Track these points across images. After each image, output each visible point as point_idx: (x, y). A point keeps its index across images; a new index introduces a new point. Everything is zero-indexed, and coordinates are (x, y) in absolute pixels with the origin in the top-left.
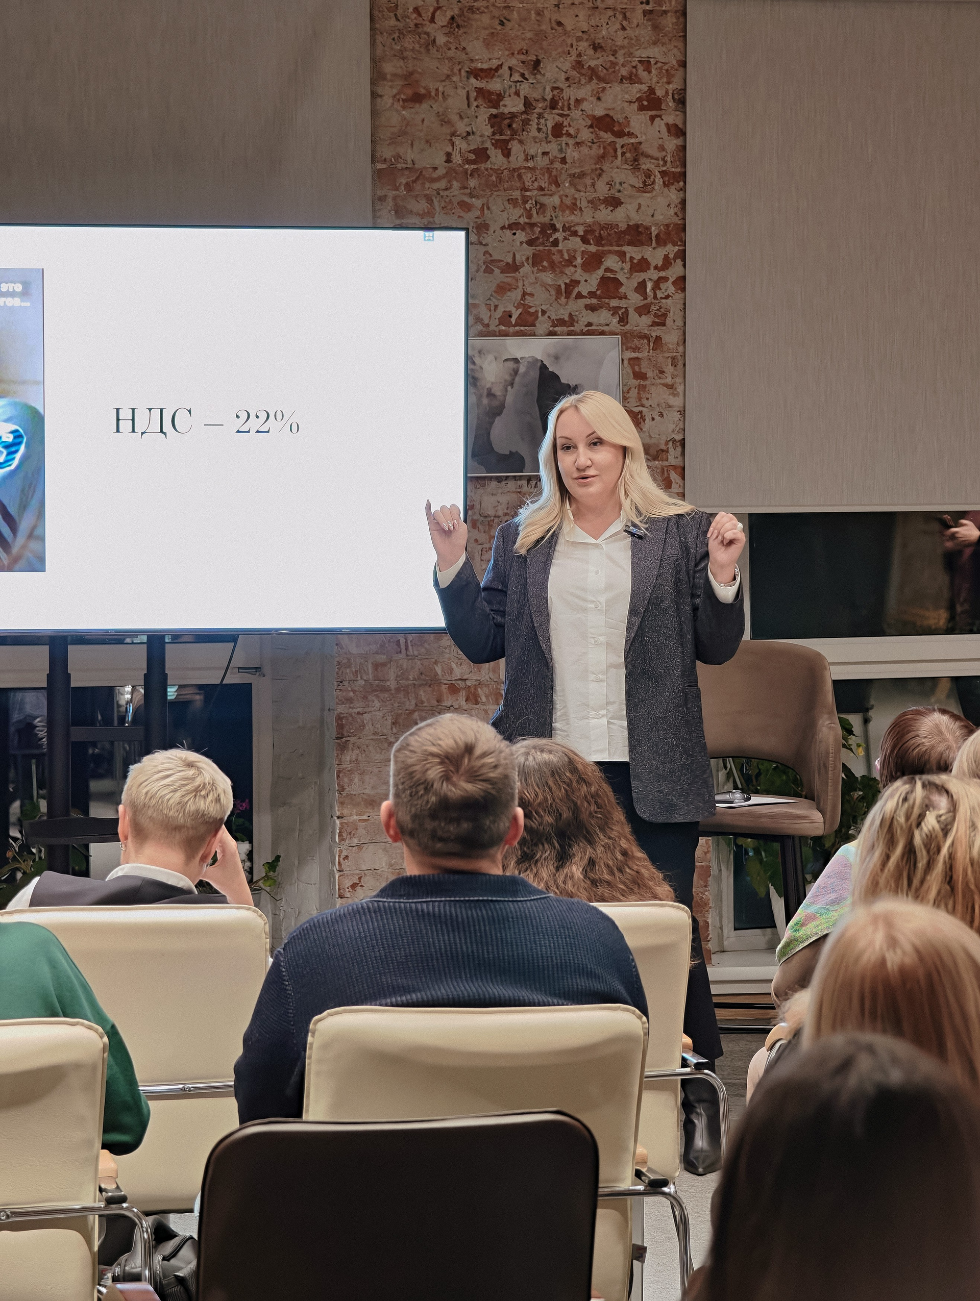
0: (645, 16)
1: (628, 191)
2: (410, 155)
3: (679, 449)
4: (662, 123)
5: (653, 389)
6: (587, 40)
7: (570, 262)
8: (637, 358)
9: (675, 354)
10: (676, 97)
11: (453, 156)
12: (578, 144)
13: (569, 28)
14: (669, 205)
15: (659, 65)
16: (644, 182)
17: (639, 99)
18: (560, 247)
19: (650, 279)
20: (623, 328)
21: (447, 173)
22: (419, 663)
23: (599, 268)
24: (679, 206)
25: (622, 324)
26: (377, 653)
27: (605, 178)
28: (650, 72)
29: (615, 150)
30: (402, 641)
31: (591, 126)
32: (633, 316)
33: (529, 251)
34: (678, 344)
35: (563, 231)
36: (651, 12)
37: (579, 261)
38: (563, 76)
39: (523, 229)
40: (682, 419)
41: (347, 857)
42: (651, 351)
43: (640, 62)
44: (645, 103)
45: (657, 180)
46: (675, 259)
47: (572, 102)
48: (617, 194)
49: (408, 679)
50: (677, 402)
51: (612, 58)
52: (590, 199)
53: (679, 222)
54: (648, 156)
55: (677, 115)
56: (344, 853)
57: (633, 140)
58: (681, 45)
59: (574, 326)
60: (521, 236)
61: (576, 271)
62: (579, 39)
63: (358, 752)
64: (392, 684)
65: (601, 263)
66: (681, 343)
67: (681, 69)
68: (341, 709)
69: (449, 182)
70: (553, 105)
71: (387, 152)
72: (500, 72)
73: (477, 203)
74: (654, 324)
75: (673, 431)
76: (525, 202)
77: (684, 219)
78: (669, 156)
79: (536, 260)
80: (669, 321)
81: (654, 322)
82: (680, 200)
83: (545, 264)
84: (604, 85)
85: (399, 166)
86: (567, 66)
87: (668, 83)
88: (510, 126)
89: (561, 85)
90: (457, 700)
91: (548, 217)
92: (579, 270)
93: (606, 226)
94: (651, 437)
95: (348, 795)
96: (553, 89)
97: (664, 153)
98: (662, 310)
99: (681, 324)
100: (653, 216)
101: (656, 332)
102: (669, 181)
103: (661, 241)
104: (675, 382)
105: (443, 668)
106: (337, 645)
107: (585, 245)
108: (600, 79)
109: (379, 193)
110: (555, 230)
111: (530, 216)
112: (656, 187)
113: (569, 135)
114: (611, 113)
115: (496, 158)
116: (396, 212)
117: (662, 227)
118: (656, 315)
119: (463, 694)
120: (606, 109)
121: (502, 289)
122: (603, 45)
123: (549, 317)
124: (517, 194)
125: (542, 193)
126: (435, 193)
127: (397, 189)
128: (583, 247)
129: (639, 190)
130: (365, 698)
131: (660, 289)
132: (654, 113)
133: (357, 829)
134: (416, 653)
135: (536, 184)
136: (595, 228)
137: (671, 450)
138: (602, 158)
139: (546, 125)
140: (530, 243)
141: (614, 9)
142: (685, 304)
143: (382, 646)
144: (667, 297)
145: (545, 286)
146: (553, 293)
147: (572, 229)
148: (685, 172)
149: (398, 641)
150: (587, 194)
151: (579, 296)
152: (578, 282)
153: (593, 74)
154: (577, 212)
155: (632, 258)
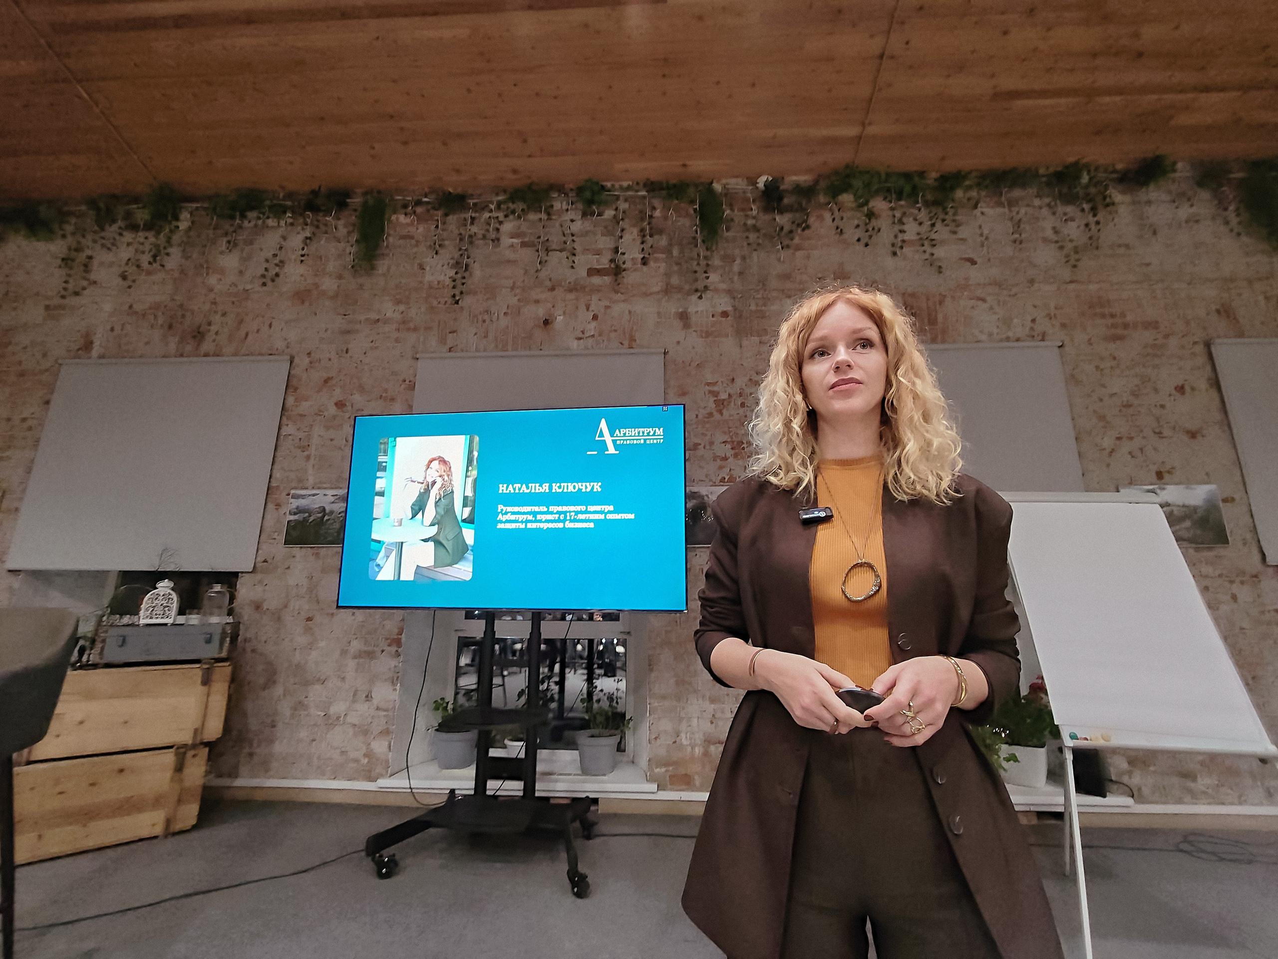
33: (733, 452)
39: (729, 443)
41: (652, 723)
60: (729, 446)
70: (741, 395)
72: (718, 383)
73: (709, 433)
76: (730, 433)
79: (736, 456)
88: (723, 404)
111: (732, 438)
115: (717, 416)
121: (721, 468)
124: (726, 429)
130: (661, 647)
133: (657, 710)
140: (732, 449)
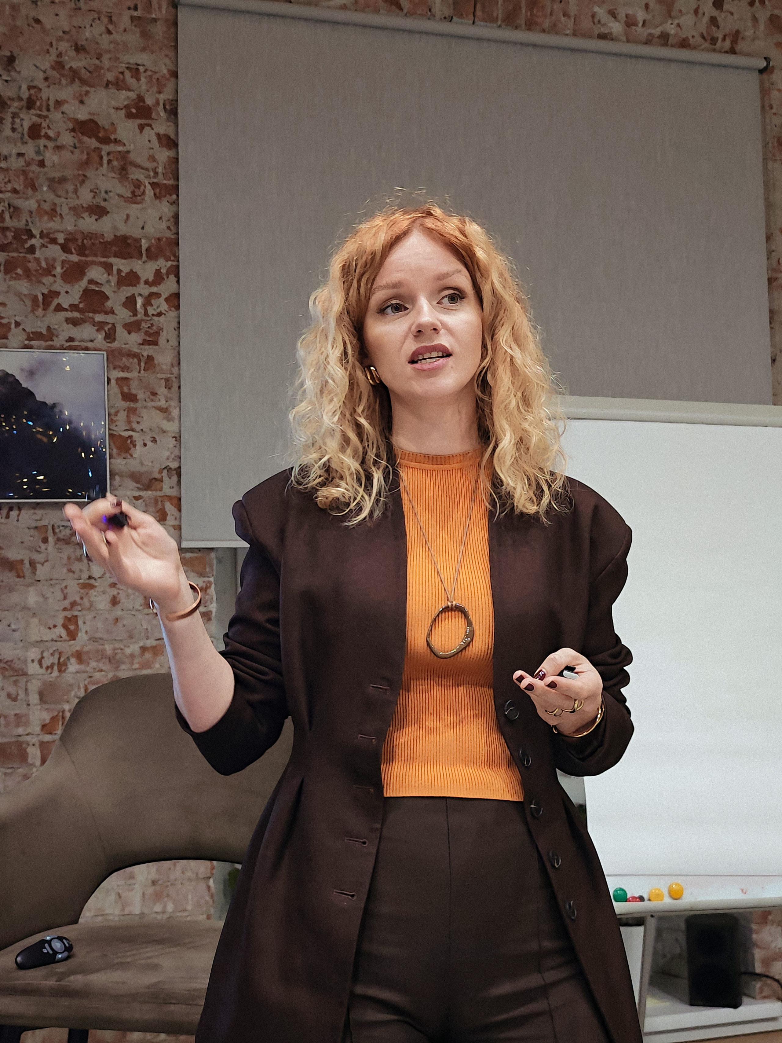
0: (132, 22)
1: (114, 200)
3: (175, 478)
4: (152, 133)
5: (144, 413)
6: (68, 41)
7: (49, 271)
8: (126, 379)
9: (169, 376)
10: (168, 107)
12: (58, 148)
13: (48, 26)
14: (160, 218)
15: (149, 73)
16: (133, 193)
17: (127, 107)
18: (38, 254)
19: (140, 295)
20: (109, 345)
23: (82, 279)
24: (172, 220)
25: (108, 341)
27: (88, 185)
28: (138, 80)
29: (101, 158)
31: (73, 130)
32: (121, 332)
33: (2, 256)
34: (172, 365)
35: (41, 237)
36: (139, 18)
37: (59, 270)
38: (41, 75)
40: (178, 446)
42: (142, 372)
43: (127, 68)
44: (134, 111)
45: (147, 191)
46: (168, 274)
47: (51, 103)
48: (103, 204)
50: (171, 427)
51: (97, 62)
52: (71, 205)
53: (173, 237)
54: (137, 166)
55: (168, 126)
57: (120, 149)
58: (172, 54)
59: (53, 341)
61: (55, 281)
62: (60, 39)
65: (83, 274)
66: (175, 363)
67: (173, 79)
70: (30, 105)
74: (145, 342)
75: (168, 459)
77: (177, 234)
78: (160, 168)
79: (9, 267)
80: (162, 340)
81: (144, 340)
82: (171, 214)
83: (19, 271)
84: (88, 89)
86: (46, 65)
87: (160, 93)
89: (40, 85)
91: (24, 222)
92: (59, 280)
93: (90, 235)
94: (142, 464)
96: (29, 88)
97: (155, 164)
98: (154, 328)
99: (176, 344)
100: (143, 228)
101: (147, 351)
102: (160, 193)
103: (152, 255)
104: (170, 406)
107: (66, 255)
108: (84, 82)
110: (31, 236)
111: (2, 220)
112: (146, 198)
113: (48, 137)
114: (96, 118)
117: (153, 241)
118: (146, 333)
120: (90, 114)
122: (87, 47)
123: (24, 330)
125: (17, 196)
128: (64, 256)
129: (127, 200)
131: (152, 305)
132: (143, 121)
135: (9, 187)
136: (79, 236)
137: (166, 479)
138: (86, 164)
139: (22, 125)
140: (3, 248)
141: (99, 12)
142: (179, 323)
144: (159, 314)
145: (19, 295)
146: (29, 303)
147: (51, 236)
148: (177, 186)
150: (69, 200)
151: (59, 308)
152: (59, 293)
153: (75, 75)
154: (57, 219)
155: (119, 271)
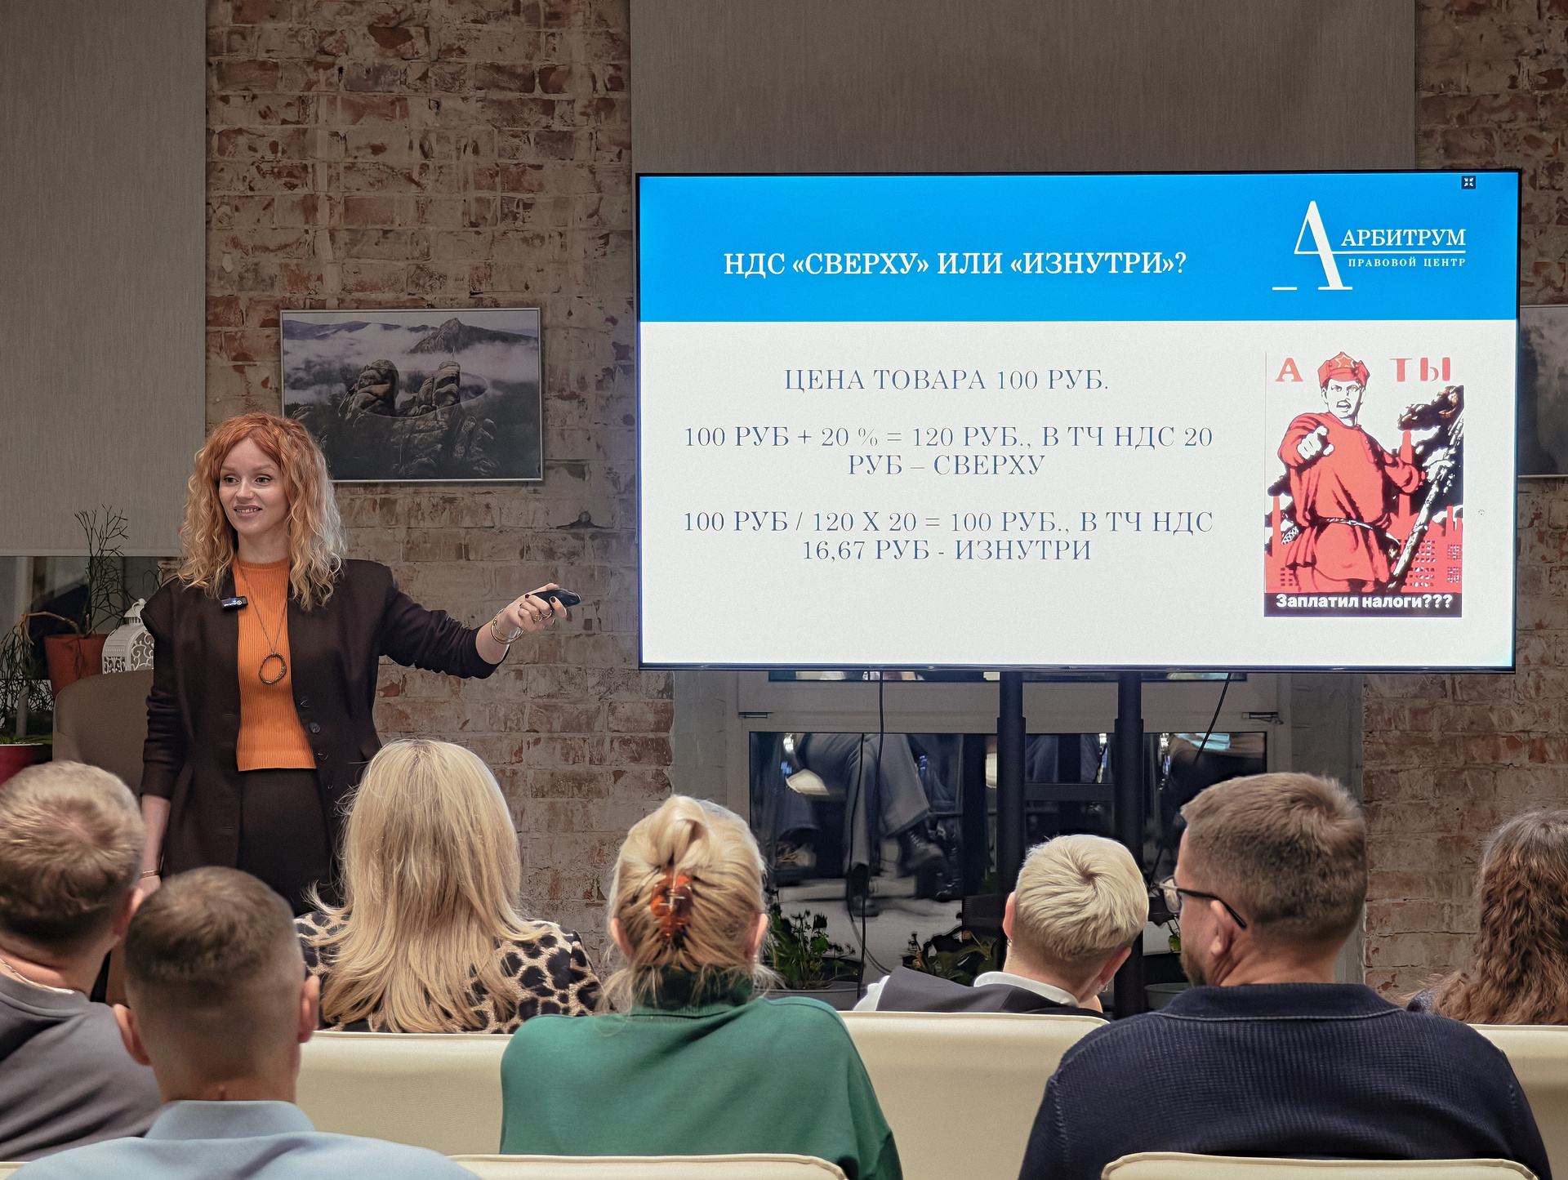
2: (1464, 80)
11: (1520, 79)
21: (1511, 100)
22: (1469, 709)
26: (1416, 696)
30: (1448, 682)
41: (1377, 949)
49: (1456, 730)
56: (1374, 946)
63: (1391, 819)
64: (1435, 735)
68: (1369, 766)
69: (1513, 112)
71: (1434, 77)
73: (1549, 137)
85: (1450, 94)
90: (1518, 756)
95: (1378, 873)
105: (1500, 716)
106: (1365, 686)
109: (1425, 127)
116: (1446, 150)
119: (1526, 749)
126: (1495, 126)
127: (1447, 122)
130: (1402, 753)
133: (1390, 915)
134: (1466, 697)
143: (1422, 688)
149: (1444, 682)
